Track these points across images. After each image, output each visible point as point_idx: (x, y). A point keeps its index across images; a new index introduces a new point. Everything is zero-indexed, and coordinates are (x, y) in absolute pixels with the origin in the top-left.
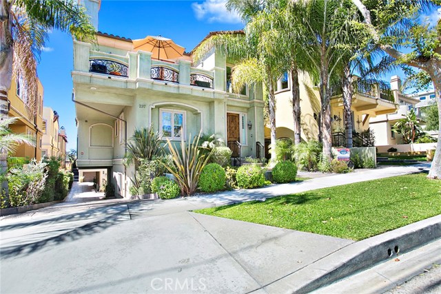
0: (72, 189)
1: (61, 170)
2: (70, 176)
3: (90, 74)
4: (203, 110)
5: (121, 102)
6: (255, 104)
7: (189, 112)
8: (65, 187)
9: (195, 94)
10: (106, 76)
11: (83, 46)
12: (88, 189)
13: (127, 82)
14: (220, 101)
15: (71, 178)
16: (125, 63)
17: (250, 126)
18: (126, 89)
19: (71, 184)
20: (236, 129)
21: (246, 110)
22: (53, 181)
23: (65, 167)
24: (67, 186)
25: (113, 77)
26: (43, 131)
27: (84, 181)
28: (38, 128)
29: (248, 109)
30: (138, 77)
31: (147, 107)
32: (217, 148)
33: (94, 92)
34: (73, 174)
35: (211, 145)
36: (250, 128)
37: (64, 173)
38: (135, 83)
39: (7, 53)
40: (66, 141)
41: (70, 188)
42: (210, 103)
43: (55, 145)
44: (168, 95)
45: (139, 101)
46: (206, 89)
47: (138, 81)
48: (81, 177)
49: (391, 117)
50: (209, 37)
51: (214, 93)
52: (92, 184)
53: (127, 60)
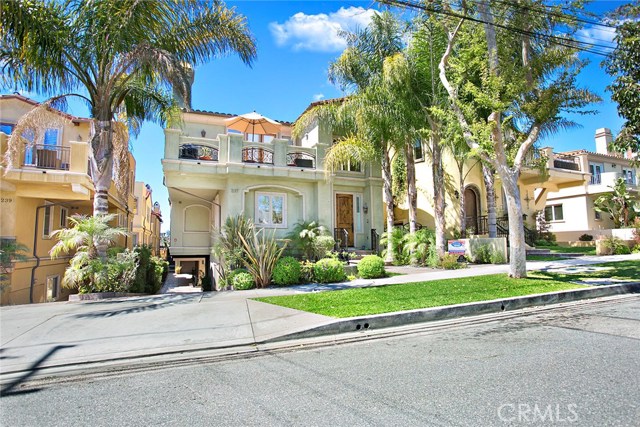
0: (167, 283)
1: (154, 259)
2: (164, 265)
3: (179, 161)
4: (305, 192)
5: (213, 186)
6: (371, 183)
7: (290, 195)
8: (157, 279)
9: (293, 176)
10: (195, 162)
11: (173, 133)
12: (185, 282)
13: (217, 167)
14: (324, 182)
15: (165, 269)
16: (215, 146)
17: (366, 210)
18: (216, 174)
19: (165, 275)
20: (348, 212)
21: (361, 190)
22: (144, 271)
23: (158, 255)
24: (161, 278)
25: (202, 162)
26: (135, 211)
27: (181, 272)
28: (129, 209)
29: (364, 188)
30: (229, 162)
31: (240, 191)
32: (318, 237)
33: (184, 178)
34: (168, 263)
35: (311, 234)
36: (366, 212)
37: (157, 262)
38: (225, 167)
39: (108, 158)
40: (161, 220)
41: (164, 280)
42: (314, 184)
43: (148, 227)
44: (262, 178)
45: (231, 185)
46: (306, 170)
47: (227, 166)
48: (178, 268)
49: (594, 189)
50: (309, 109)
51: (315, 173)
52: (189, 276)
53: (217, 143)
